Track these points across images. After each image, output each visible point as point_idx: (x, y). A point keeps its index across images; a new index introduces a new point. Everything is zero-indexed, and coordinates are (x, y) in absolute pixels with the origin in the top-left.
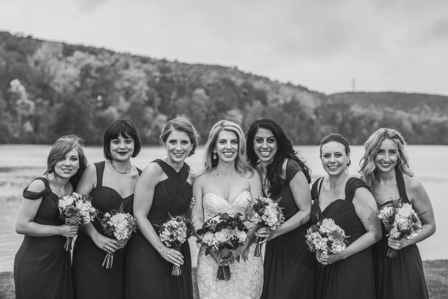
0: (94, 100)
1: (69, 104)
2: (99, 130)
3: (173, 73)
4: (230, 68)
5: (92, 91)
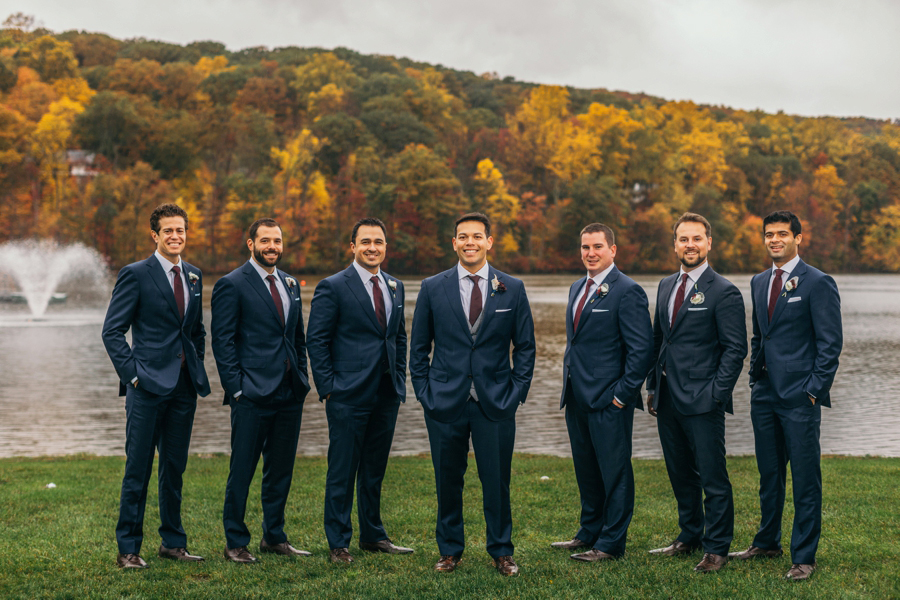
0: (626, 192)
1: (582, 200)
2: (637, 246)
3: (774, 137)
4: (888, 121)
5: (624, 175)
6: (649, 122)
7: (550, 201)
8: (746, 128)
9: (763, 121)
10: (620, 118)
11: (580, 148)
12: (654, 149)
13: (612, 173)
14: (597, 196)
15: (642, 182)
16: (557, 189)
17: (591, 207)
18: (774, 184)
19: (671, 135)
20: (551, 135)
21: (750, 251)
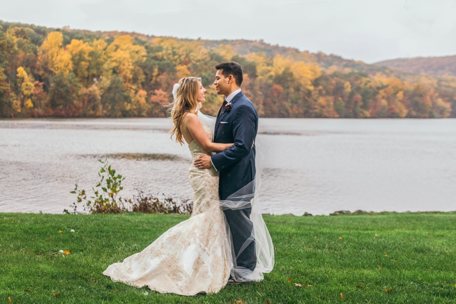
3: (164, 52)
4: (256, 41)
6: (99, 47)
11: (64, 60)
12: (101, 60)
18: (154, 74)
19: (110, 53)
20: (55, 55)
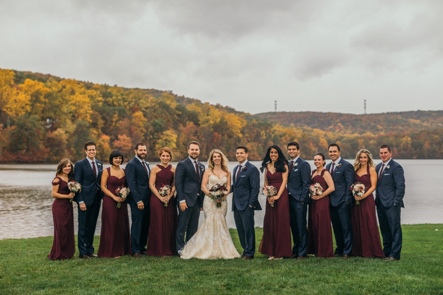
0: (43, 123)
1: (22, 126)
2: (49, 149)
3: (114, 97)
4: (166, 92)
5: (42, 115)
6: (54, 89)
7: (5, 126)
8: (101, 93)
9: (109, 90)
10: (40, 86)
11: (20, 101)
12: (57, 102)
13: (36, 113)
14: (30, 125)
15: (50, 118)
16: (9, 121)
17: (26, 130)
18: (114, 120)
19: (65, 96)
20: (5, 94)
21: (103, 151)
